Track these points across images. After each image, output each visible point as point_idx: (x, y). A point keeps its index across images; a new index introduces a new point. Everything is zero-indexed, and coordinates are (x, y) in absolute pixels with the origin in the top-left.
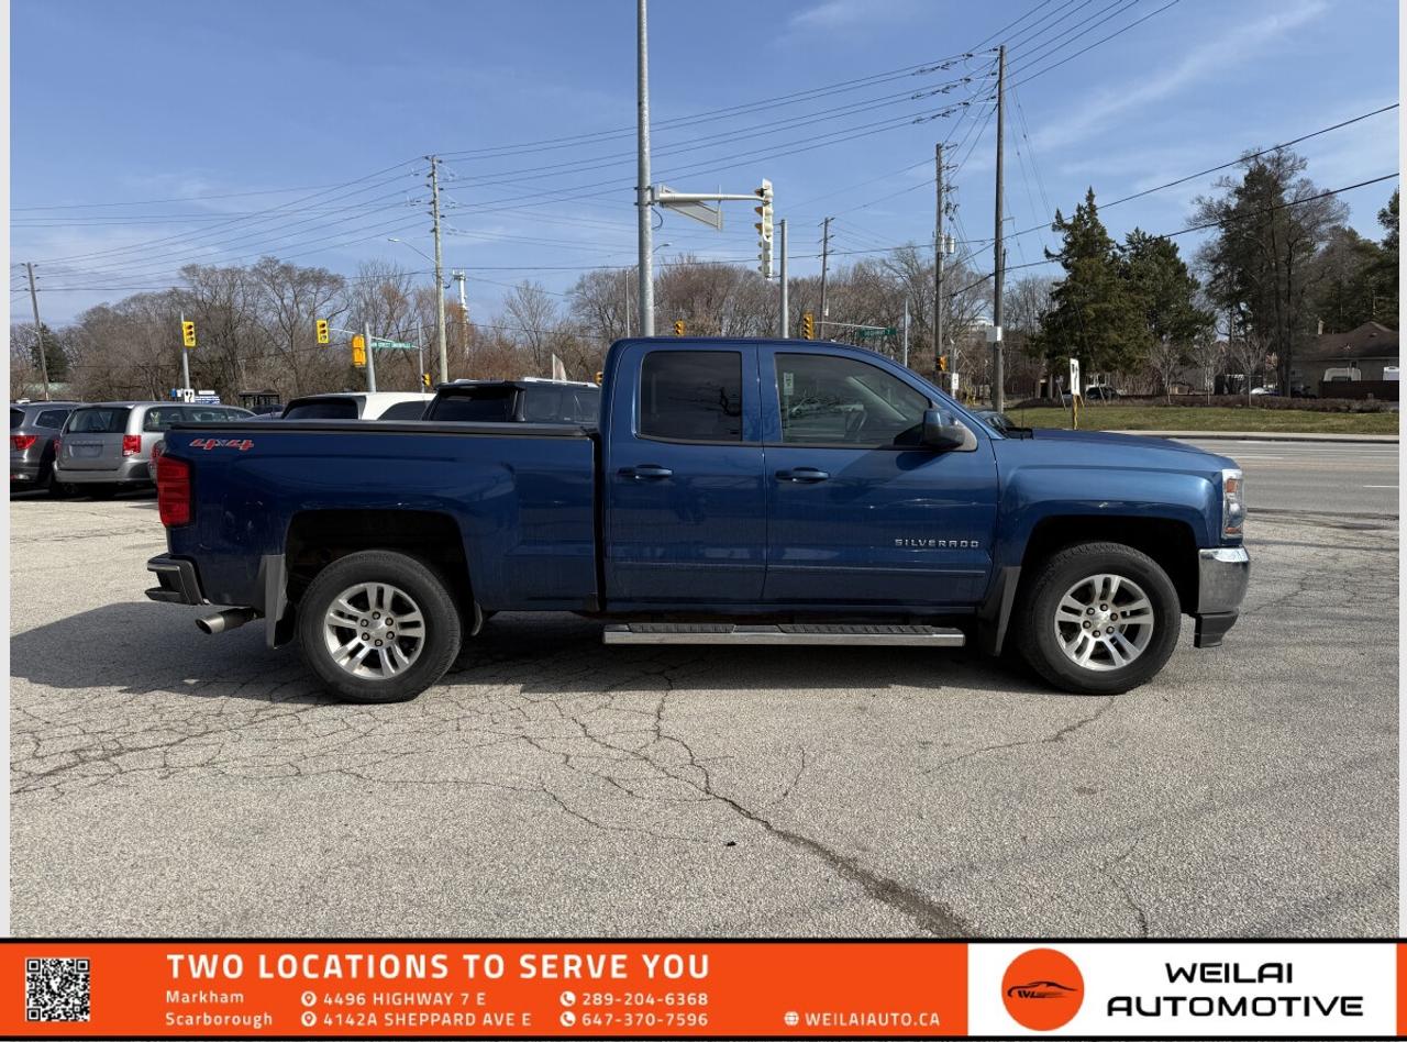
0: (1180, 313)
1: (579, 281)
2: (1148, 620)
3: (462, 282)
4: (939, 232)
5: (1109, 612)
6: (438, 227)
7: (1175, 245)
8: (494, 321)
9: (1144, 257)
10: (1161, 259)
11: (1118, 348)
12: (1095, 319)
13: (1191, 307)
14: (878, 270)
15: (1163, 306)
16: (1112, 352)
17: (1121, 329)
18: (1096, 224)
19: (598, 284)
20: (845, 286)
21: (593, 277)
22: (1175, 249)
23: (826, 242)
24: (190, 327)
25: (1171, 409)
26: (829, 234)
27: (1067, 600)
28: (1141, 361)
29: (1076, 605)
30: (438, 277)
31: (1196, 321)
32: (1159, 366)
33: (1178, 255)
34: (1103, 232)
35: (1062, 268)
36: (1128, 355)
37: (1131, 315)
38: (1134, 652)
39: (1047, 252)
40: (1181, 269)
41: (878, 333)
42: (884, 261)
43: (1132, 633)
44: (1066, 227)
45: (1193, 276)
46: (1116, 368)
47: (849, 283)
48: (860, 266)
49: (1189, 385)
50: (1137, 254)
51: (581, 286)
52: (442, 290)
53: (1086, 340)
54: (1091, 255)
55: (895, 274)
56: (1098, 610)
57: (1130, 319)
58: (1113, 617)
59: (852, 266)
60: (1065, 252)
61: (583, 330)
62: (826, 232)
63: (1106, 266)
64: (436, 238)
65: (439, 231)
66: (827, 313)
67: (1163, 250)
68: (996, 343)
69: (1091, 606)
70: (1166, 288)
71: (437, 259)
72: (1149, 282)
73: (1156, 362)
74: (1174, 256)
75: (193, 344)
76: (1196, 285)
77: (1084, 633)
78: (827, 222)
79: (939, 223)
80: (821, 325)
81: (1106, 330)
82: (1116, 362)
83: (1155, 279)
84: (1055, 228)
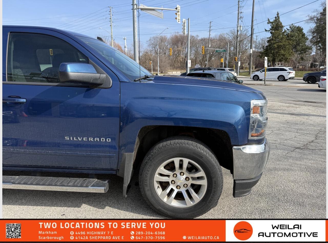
0: (302, 46)
1: (150, 39)
2: (204, 183)
3: (125, 40)
4: (238, 24)
5: (184, 177)
6: (112, 25)
7: (302, 28)
8: (129, 49)
9: (294, 31)
10: (298, 32)
11: (284, 55)
12: (277, 47)
13: (306, 45)
14: (225, 36)
15: (298, 44)
16: (282, 56)
17: (285, 50)
18: (279, 21)
19: (154, 39)
20: (217, 39)
21: (153, 38)
22: (302, 29)
23: (210, 28)
24: (51, 50)
25: (297, 71)
26: (211, 26)
27: (161, 169)
28: (290, 58)
29: (166, 172)
30: (112, 37)
31: (307, 48)
32: (294, 60)
33: (303, 31)
34: (281, 24)
35: (270, 34)
36: (286, 57)
37: (287, 46)
38: (197, 198)
39: (265, 30)
40: (304, 35)
41: (221, 51)
42: (227, 34)
43: (197, 188)
44: (271, 22)
45: (307, 36)
46: (283, 60)
47: (218, 39)
48: (221, 34)
49: (305, 66)
50: (292, 31)
51: (150, 40)
52: (113, 41)
53: (275, 53)
54: (278, 30)
55: (230, 37)
56: (178, 175)
57: (287, 47)
58: (187, 179)
59: (218, 35)
60: (271, 29)
61: (151, 51)
62: (210, 25)
63: (282, 33)
64: (111, 28)
65: (112, 26)
66: (210, 46)
67: (300, 30)
68: (251, 54)
69: (175, 173)
70: (299, 40)
71: (111, 33)
72: (294, 38)
73: (294, 59)
74: (302, 31)
75: (52, 54)
76: (307, 39)
77: (171, 186)
78: (210, 22)
79: (238, 22)
80: (208, 49)
81: (280, 50)
82: (283, 59)
83: (296, 37)
84: (268, 23)
